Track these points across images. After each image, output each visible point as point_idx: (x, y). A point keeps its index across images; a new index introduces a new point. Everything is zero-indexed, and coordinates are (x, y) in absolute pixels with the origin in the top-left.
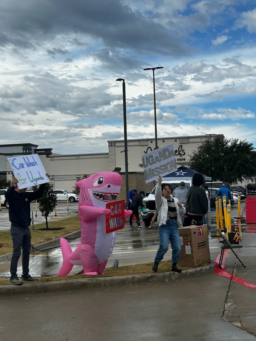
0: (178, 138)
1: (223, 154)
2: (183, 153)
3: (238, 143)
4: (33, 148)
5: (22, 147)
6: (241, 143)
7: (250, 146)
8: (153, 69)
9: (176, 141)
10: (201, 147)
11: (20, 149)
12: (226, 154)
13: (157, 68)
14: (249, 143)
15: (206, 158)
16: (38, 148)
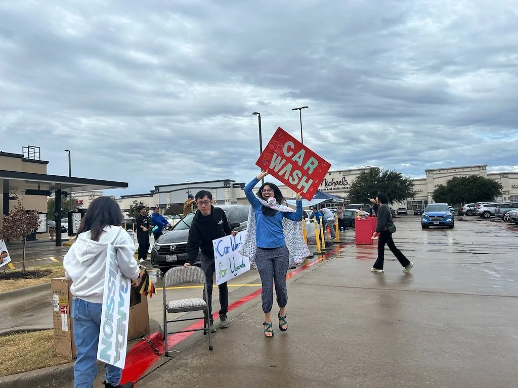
0: (342, 171)
1: (376, 183)
2: (346, 183)
3: (389, 173)
4: (232, 183)
5: (223, 182)
6: (391, 173)
7: (399, 174)
8: (300, 109)
9: (340, 173)
10: (358, 177)
11: (222, 184)
12: (378, 181)
13: (303, 108)
14: (398, 173)
15: (363, 186)
16: (236, 183)
